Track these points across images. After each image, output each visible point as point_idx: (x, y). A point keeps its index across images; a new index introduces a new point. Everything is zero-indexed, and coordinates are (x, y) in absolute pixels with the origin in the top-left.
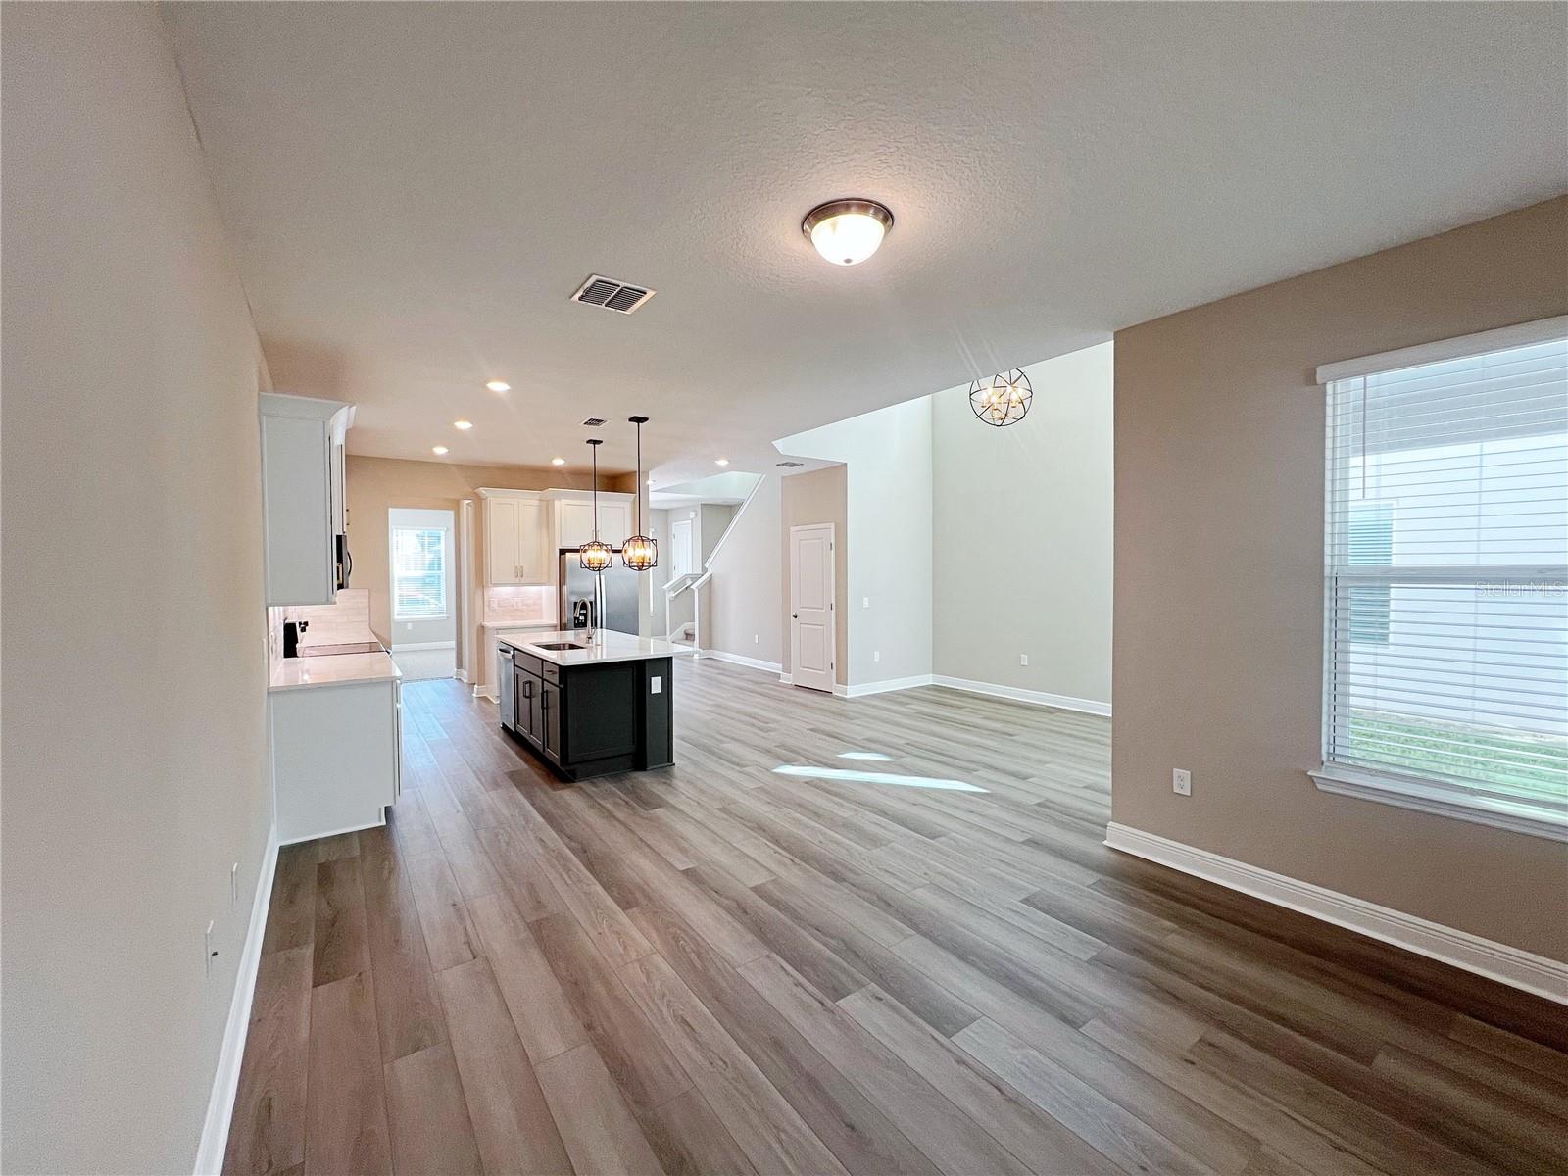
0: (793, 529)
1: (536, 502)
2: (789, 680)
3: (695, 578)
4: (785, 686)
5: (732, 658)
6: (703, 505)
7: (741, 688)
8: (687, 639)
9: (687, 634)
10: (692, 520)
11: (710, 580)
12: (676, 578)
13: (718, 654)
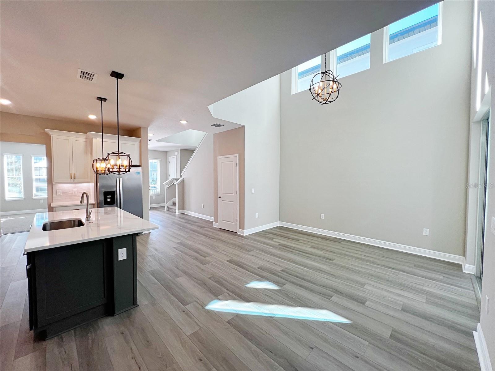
0: (219, 157)
1: (84, 140)
2: (217, 226)
3: (177, 180)
4: (215, 229)
5: (192, 214)
6: (182, 150)
7: (194, 231)
8: (174, 205)
9: (174, 203)
10: (176, 155)
11: (183, 181)
12: (170, 179)
13: (187, 212)
